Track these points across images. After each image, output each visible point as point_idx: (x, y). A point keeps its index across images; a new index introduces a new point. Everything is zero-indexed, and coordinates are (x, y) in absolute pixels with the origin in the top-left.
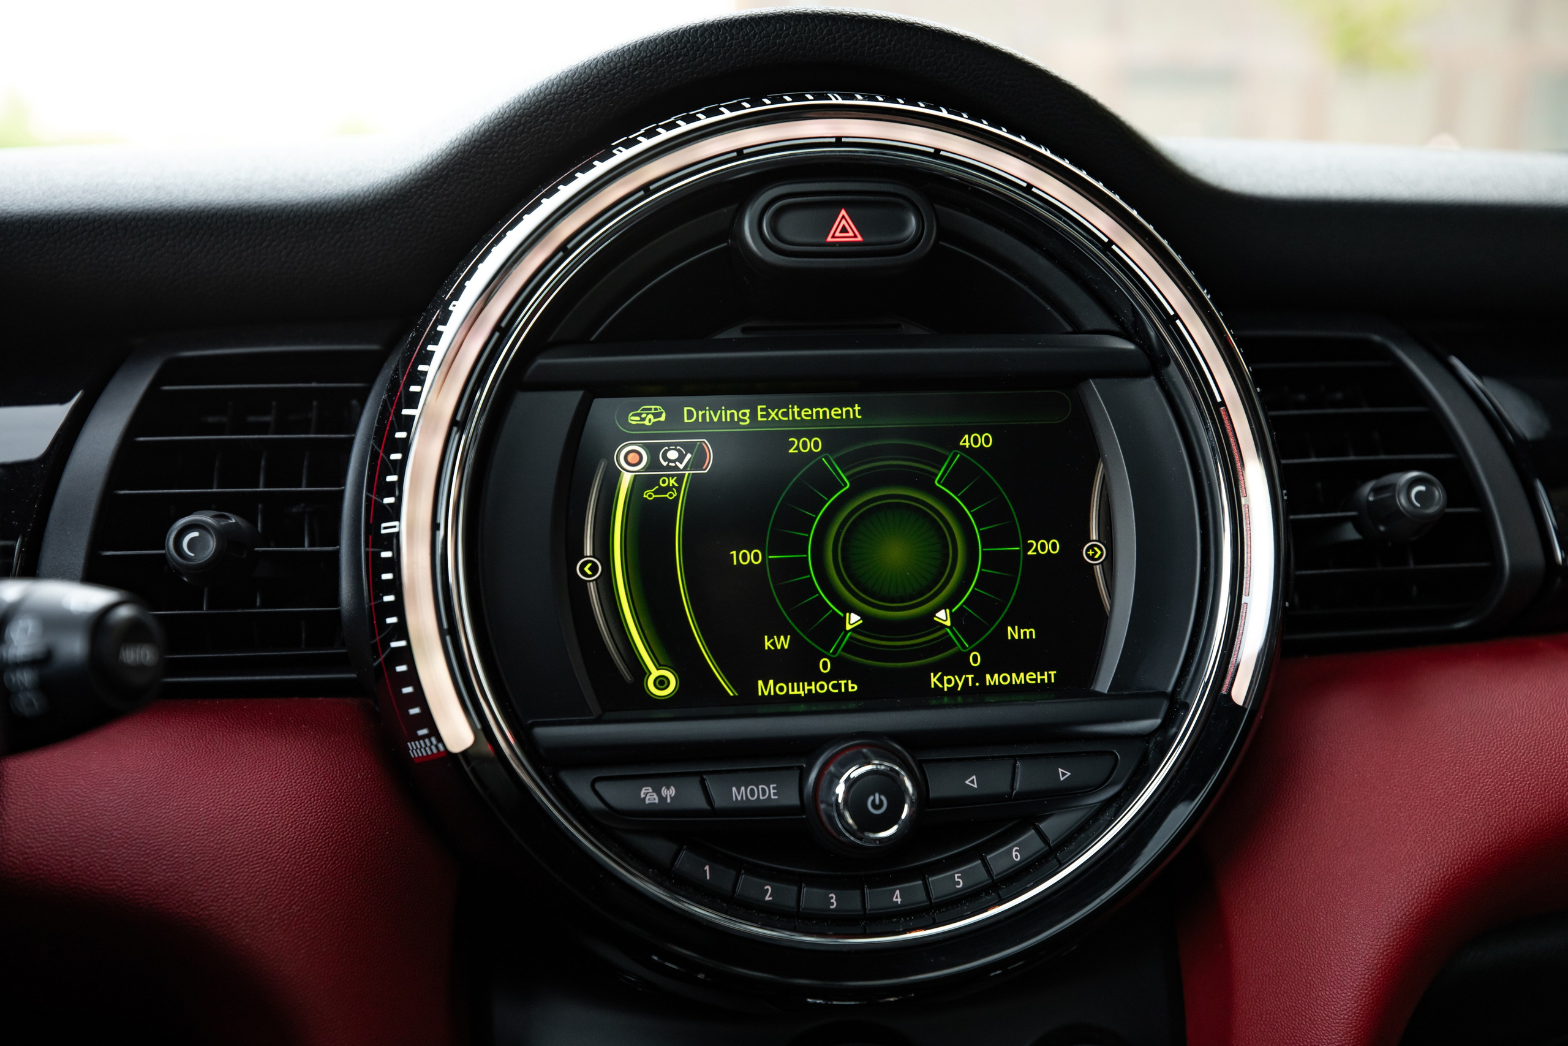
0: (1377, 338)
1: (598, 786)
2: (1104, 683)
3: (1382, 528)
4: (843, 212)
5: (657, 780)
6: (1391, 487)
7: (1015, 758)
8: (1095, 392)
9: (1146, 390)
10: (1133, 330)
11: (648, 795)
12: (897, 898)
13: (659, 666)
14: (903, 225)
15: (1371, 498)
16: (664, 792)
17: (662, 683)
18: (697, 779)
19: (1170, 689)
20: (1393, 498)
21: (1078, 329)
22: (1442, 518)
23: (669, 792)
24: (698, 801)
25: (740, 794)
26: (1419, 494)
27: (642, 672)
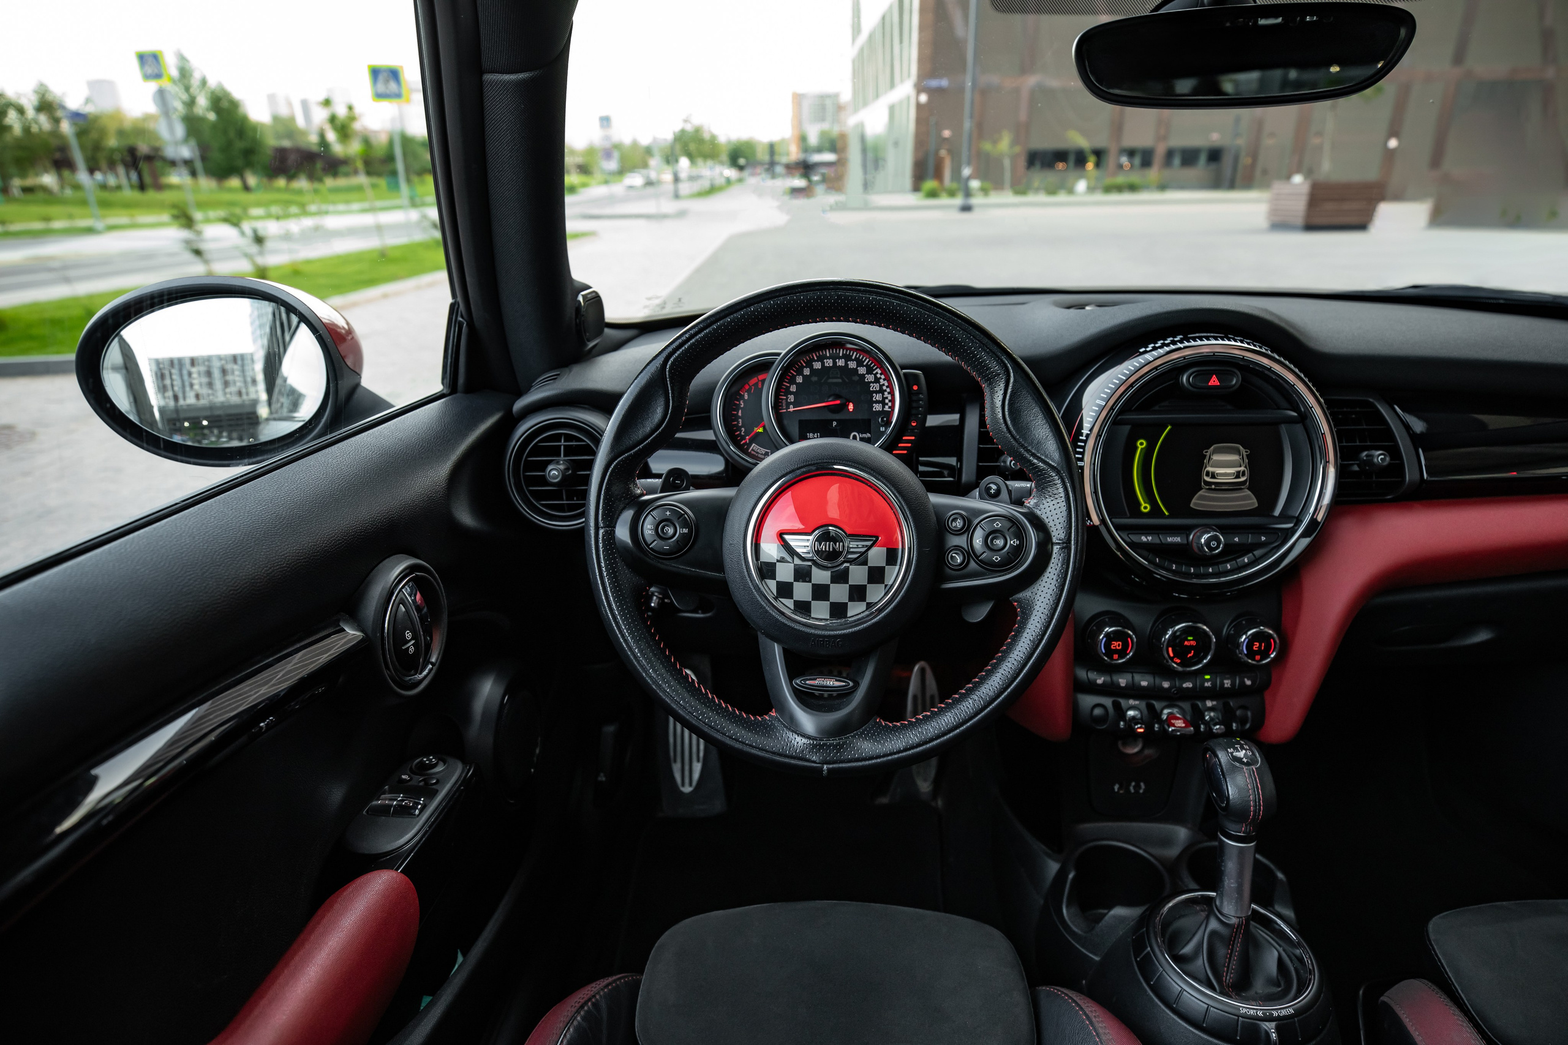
0: (1371, 400)
1: (1129, 536)
2: (1277, 513)
3: (1367, 468)
4: (1214, 376)
5: (1146, 535)
6: (1372, 456)
7: (1249, 533)
8: (1283, 428)
9: (1299, 428)
10: (1296, 408)
11: (1144, 539)
12: (1210, 570)
13: (1145, 503)
14: (1232, 380)
15: (1365, 458)
16: (1148, 538)
17: (1145, 508)
18: (1157, 535)
19: (1297, 515)
20: (1372, 460)
21: (1279, 408)
22: (1389, 465)
23: (1150, 538)
24: (1158, 541)
25: (1170, 539)
26: (1381, 459)
27: (1139, 505)
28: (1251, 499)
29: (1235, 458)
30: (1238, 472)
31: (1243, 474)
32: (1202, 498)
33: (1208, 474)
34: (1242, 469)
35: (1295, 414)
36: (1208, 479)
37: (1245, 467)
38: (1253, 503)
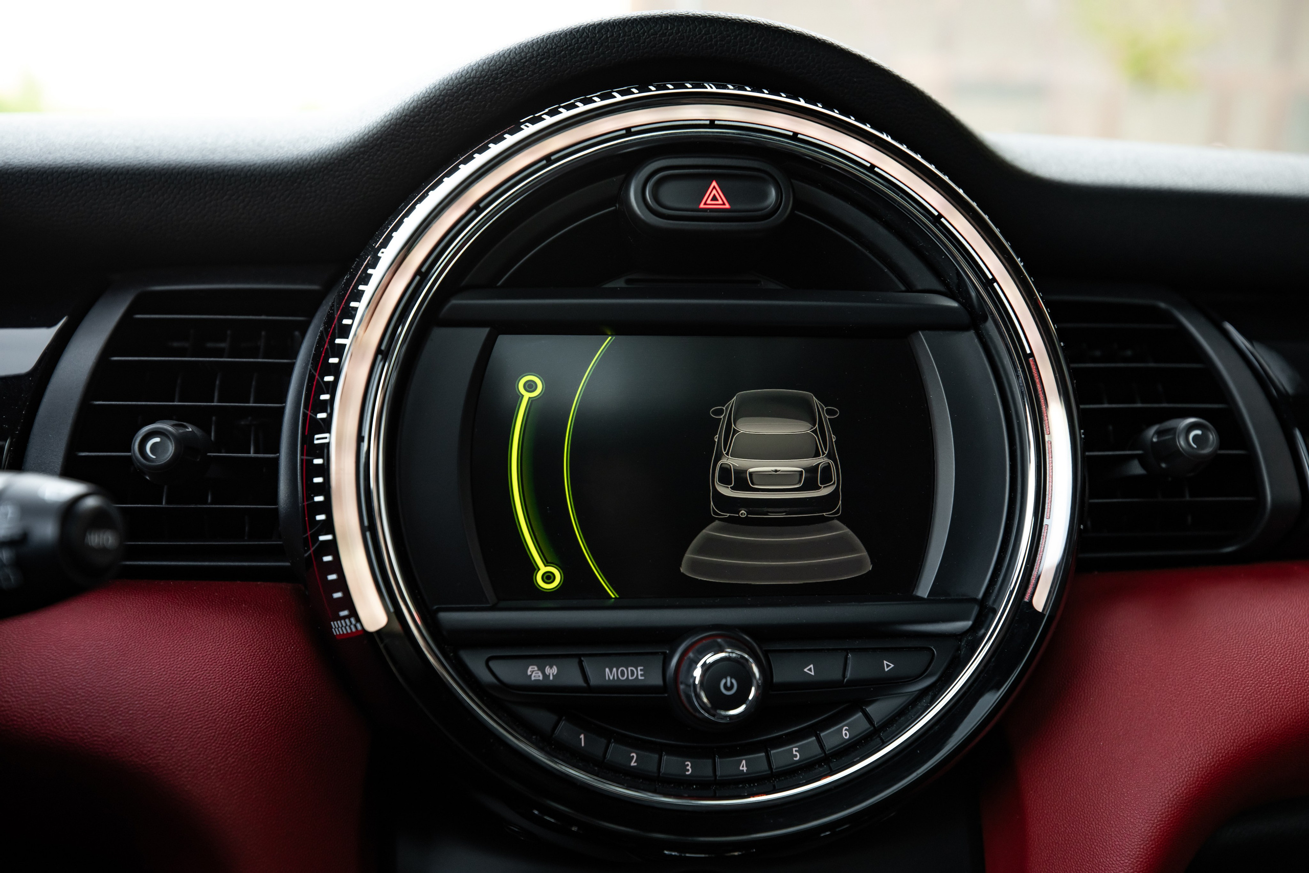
0: (1162, 305)
1: (491, 664)
2: (924, 589)
3: (1163, 465)
4: (714, 184)
5: (542, 660)
6: (1172, 431)
7: (847, 651)
8: (923, 343)
9: (967, 342)
11: (534, 673)
12: (743, 767)
13: (547, 563)
14: (765, 196)
15: (1155, 440)
16: (548, 670)
17: (548, 578)
18: (575, 662)
19: (980, 595)
20: (1174, 439)
21: (910, 288)
22: (1214, 458)
23: (552, 671)
24: (576, 679)
25: (612, 674)
26: (1195, 437)
27: (532, 568)
28: (853, 550)
29: (798, 428)
30: (812, 470)
31: (826, 479)
32: (711, 546)
33: (726, 475)
34: (822, 460)
35: (954, 304)
36: (726, 491)
37: (830, 456)
38: (859, 562)
